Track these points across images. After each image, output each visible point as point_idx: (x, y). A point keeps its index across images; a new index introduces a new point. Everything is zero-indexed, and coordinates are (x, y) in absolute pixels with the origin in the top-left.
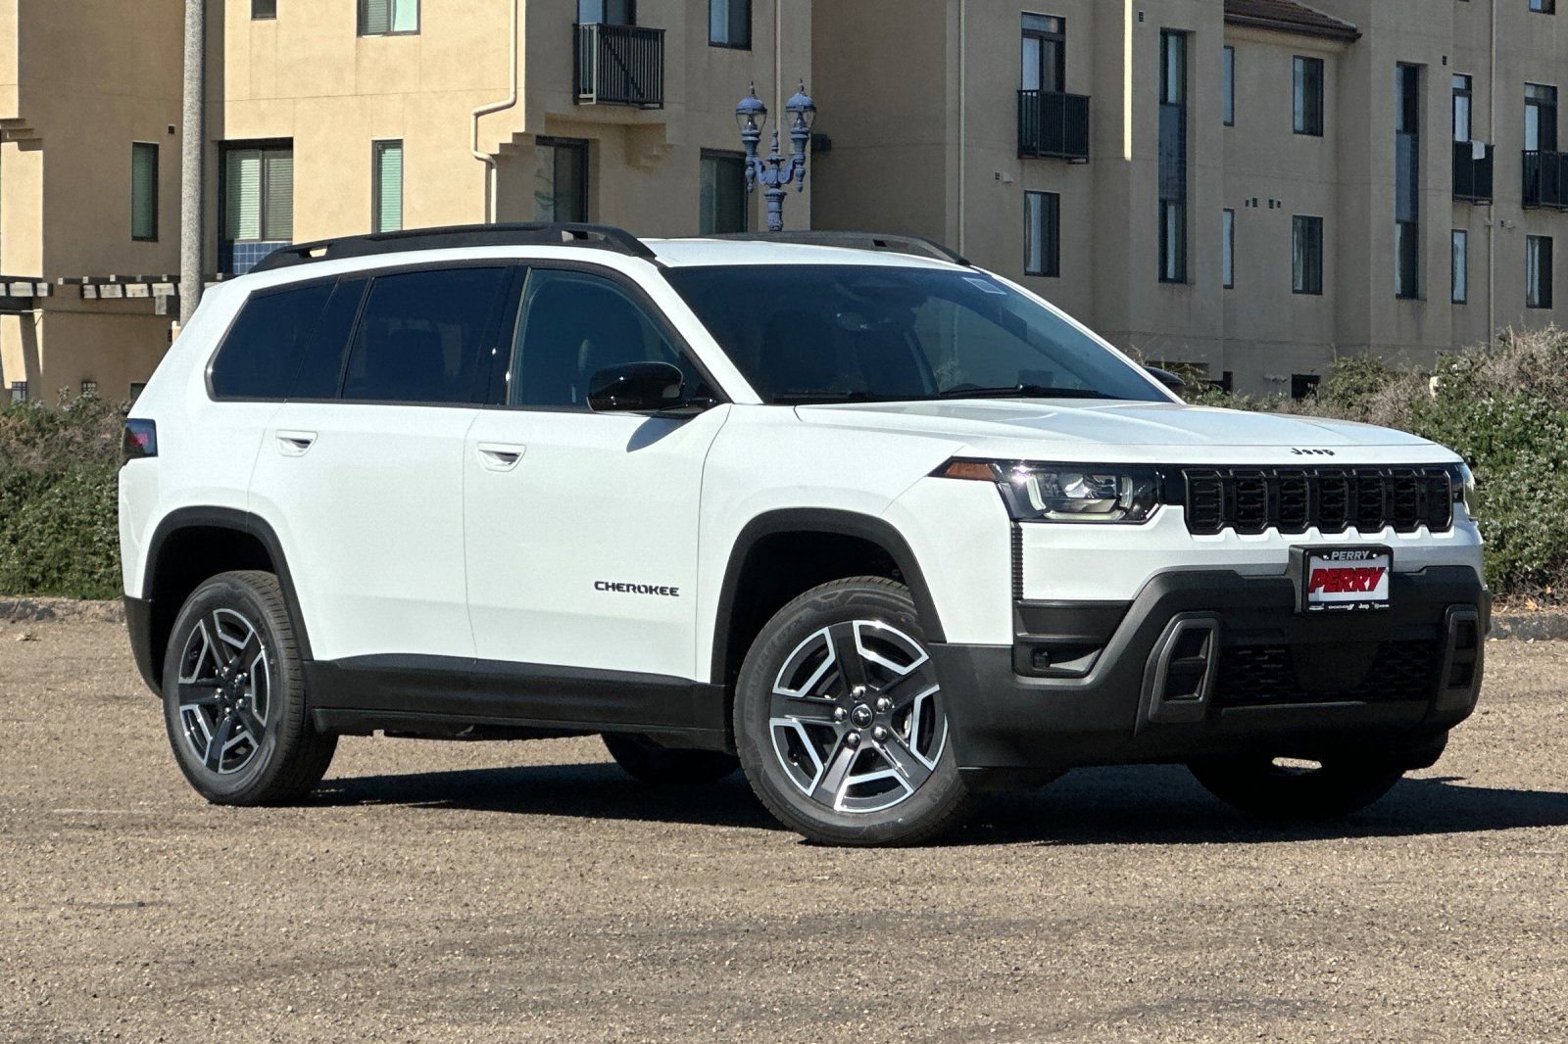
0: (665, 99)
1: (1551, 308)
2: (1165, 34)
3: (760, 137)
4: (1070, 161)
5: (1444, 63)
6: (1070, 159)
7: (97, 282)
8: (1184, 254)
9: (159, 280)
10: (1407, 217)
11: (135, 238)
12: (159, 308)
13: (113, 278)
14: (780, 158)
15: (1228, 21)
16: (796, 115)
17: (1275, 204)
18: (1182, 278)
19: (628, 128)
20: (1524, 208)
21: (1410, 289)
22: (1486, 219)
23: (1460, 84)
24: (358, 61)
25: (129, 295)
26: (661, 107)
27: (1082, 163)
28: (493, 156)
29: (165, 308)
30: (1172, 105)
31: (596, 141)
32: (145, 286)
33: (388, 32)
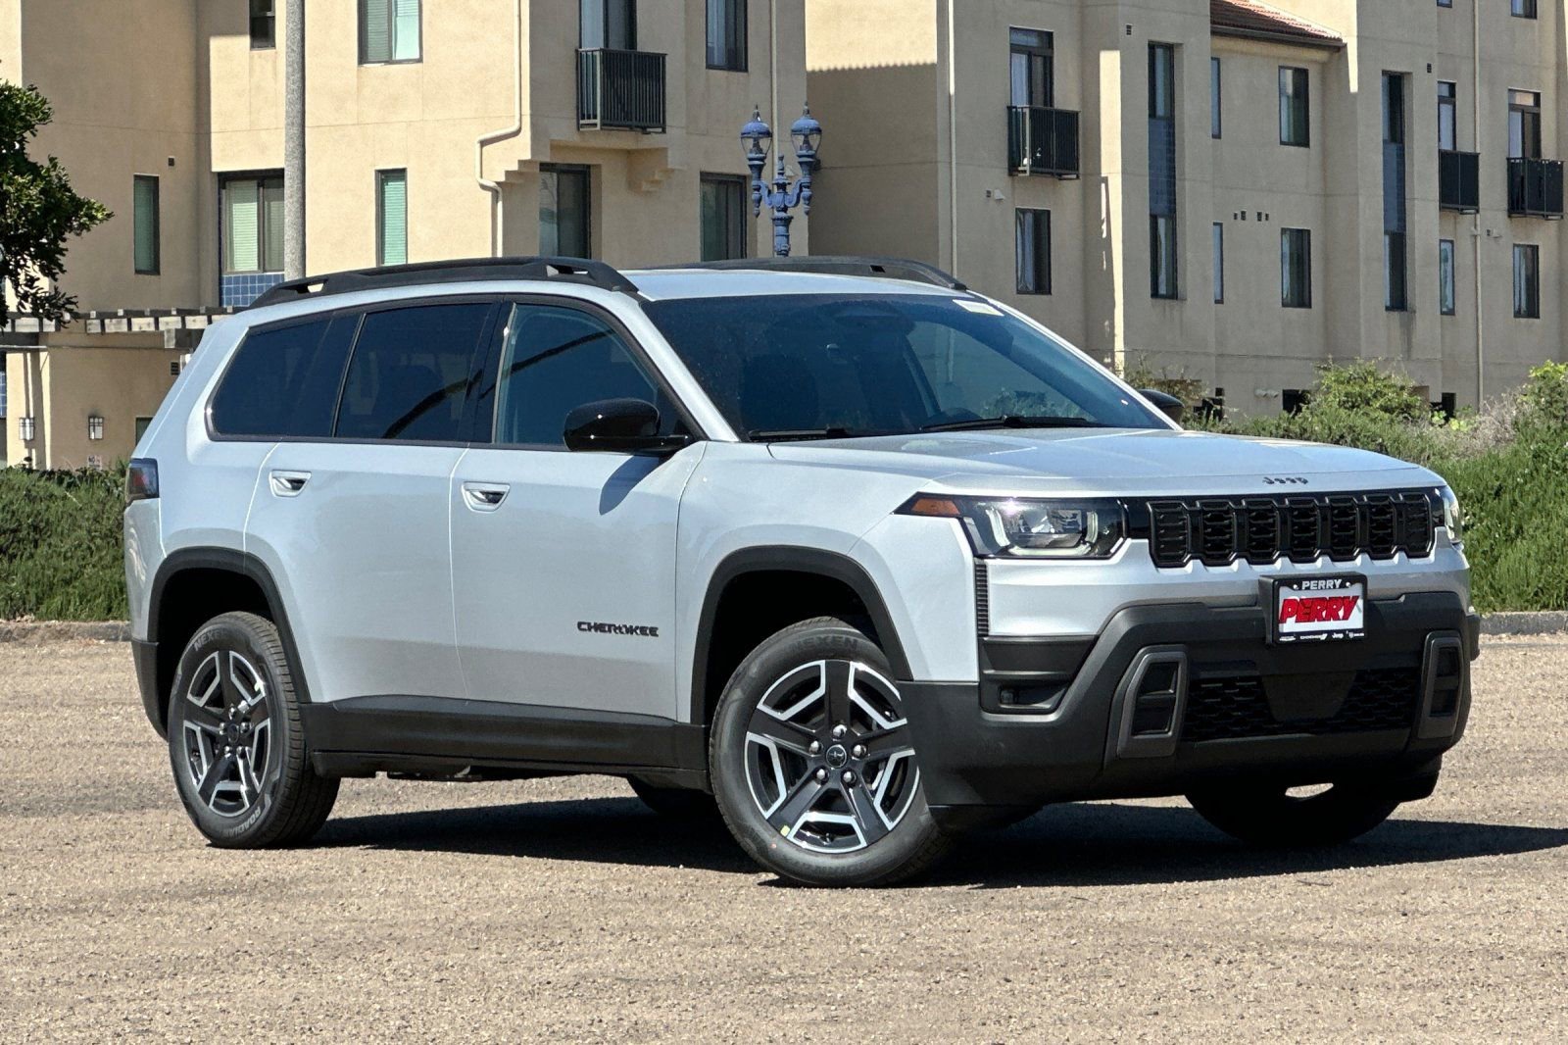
0: (668, 122)
1: (1538, 317)
2: (1152, 47)
3: (766, 161)
4: (1060, 177)
5: (1429, 71)
6: (1060, 175)
7: (102, 317)
8: (1175, 270)
9: (168, 314)
10: (1394, 226)
11: (138, 272)
12: (168, 341)
13: (121, 312)
14: (787, 182)
15: (1214, 33)
16: (802, 138)
17: (1263, 217)
18: (1173, 295)
19: (629, 152)
20: (1509, 216)
21: (1399, 301)
22: (1473, 228)
23: (1445, 92)
24: (359, 89)
25: (135, 329)
26: (664, 131)
27: (1071, 179)
28: (498, 183)
29: (174, 341)
30: (1160, 118)
31: (598, 166)
32: (151, 320)
33: (390, 61)
